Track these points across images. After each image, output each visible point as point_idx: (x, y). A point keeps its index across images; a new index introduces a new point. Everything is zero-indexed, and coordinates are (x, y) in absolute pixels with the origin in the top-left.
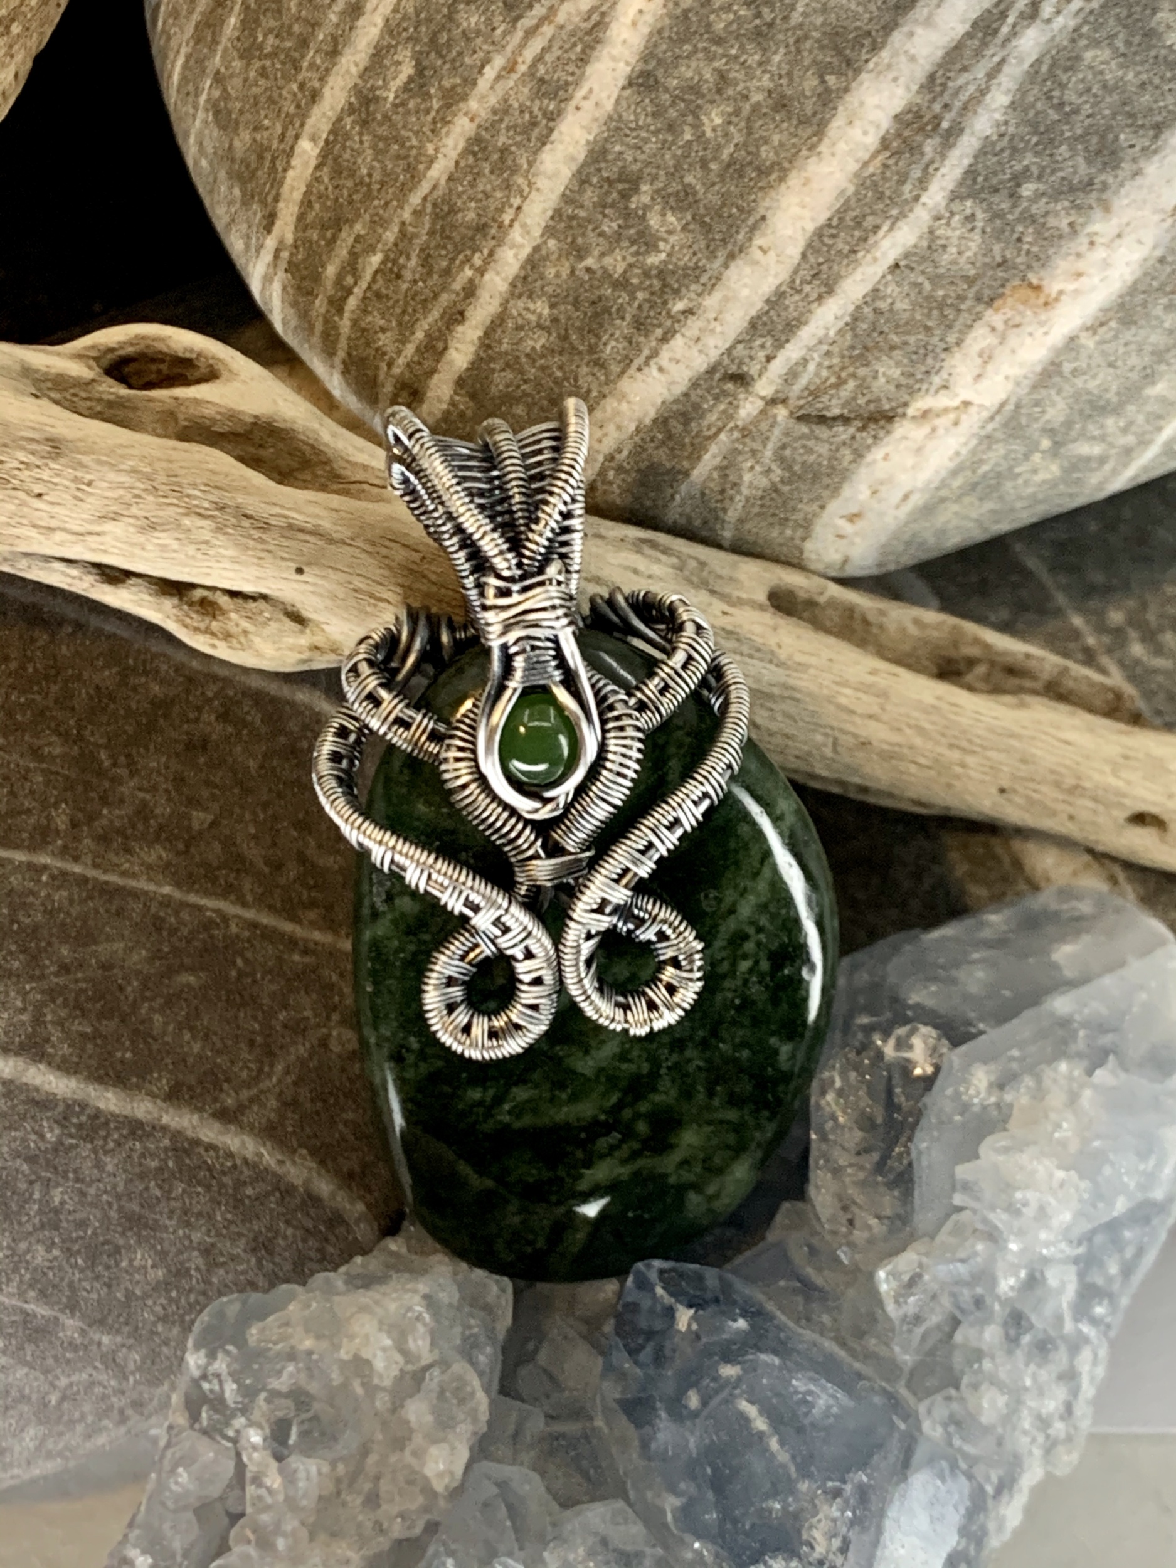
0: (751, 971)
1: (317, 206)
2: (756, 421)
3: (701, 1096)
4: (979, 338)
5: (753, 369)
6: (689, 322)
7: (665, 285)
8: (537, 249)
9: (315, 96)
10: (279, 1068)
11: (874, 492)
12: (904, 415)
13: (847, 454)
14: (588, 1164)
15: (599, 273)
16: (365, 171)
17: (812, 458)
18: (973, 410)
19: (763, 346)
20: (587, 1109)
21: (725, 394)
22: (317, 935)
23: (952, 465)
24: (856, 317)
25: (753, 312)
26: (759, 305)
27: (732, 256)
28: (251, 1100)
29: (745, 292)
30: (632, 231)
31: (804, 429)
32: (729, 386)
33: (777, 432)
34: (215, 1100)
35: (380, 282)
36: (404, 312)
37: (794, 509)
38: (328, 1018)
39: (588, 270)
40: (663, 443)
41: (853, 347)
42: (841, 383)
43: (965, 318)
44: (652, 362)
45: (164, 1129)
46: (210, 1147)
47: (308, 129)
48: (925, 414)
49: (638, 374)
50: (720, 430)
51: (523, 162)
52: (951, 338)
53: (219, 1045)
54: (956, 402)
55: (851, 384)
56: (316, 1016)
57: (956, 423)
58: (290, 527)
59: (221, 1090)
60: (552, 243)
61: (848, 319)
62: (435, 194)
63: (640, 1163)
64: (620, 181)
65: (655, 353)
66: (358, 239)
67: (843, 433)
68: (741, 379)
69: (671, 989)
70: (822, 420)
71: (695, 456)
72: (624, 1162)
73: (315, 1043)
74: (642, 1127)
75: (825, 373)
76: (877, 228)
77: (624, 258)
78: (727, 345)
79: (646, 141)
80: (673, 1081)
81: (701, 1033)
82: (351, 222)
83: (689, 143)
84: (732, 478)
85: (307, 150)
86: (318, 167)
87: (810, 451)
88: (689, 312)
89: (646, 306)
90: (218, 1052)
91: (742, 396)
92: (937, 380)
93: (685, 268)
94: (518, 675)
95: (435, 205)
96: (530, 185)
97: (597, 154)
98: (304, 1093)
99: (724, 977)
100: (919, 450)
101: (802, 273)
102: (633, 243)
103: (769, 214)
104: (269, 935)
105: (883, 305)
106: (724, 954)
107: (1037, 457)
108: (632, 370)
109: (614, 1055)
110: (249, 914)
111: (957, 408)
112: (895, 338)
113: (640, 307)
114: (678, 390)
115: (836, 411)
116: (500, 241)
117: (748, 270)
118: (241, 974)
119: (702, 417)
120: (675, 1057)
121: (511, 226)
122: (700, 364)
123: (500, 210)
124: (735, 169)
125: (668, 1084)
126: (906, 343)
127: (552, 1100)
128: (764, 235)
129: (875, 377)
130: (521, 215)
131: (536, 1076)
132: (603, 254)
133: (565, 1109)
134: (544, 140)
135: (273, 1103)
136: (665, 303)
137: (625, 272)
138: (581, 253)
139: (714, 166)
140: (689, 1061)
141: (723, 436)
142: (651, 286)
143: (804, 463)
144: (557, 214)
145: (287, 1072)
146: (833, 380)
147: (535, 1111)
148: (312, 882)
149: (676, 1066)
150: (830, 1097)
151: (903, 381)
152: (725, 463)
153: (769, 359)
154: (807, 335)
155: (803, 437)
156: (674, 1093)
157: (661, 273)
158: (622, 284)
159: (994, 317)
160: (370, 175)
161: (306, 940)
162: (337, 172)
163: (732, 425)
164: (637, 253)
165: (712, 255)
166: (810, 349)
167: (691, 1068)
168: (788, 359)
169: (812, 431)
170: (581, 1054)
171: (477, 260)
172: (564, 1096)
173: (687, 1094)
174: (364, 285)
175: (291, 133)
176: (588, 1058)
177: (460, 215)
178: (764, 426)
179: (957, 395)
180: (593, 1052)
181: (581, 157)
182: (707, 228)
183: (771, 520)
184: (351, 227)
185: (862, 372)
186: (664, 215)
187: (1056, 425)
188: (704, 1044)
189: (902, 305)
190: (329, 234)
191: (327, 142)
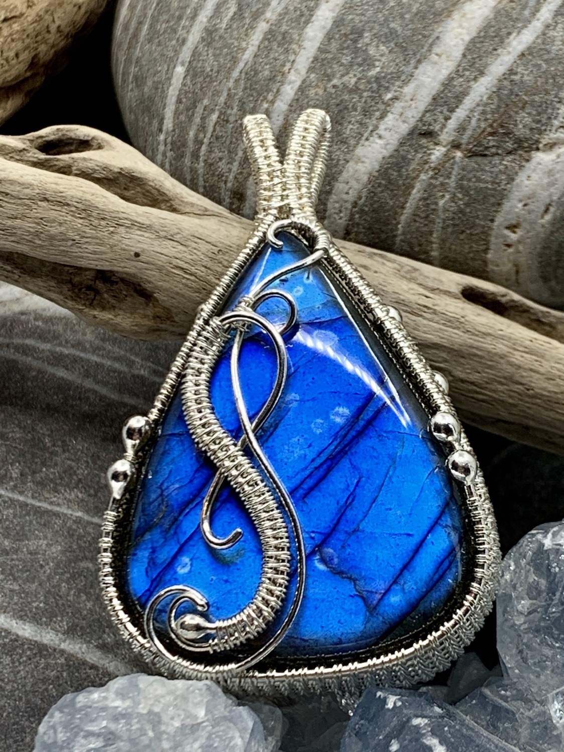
1: (184, 100)
2: (442, 162)
5: (437, 127)
8: (304, 81)
9: (184, 41)
11: (525, 205)
12: (537, 148)
13: (503, 179)
15: (341, 87)
17: (481, 185)
19: (442, 112)
21: (421, 147)
24: (499, 88)
26: (437, 87)
27: (419, 62)
30: (360, 59)
31: (474, 164)
32: (424, 141)
33: (456, 168)
36: (231, 142)
37: (475, 225)
39: (334, 86)
40: (386, 187)
41: (499, 107)
44: (374, 134)
47: (180, 60)
48: (552, 146)
49: (367, 143)
50: (420, 172)
51: (296, 37)
62: (247, 67)
64: (351, 34)
65: (376, 127)
66: (205, 108)
67: (499, 164)
68: (430, 135)
71: (407, 192)
75: (483, 125)
76: (509, 34)
77: (355, 75)
78: (420, 115)
79: (367, 10)
82: (201, 100)
83: (393, 7)
84: (432, 206)
85: (180, 70)
86: (185, 78)
87: (479, 180)
88: (396, 98)
91: (432, 147)
93: (392, 73)
95: (246, 74)
96: (300, 47)
97: (338, 22)
100: (550, 172)
103: (441, 35)
108: (362, 142)
113: (365, 102)
114: (391, 148)
116: (282, 83)
117: (429, 68)
119: (408, 164)
122: (404, 129)
123: (283, 65)
124: (421, 15)
126: (533, 101)
128: (439, 47)
129: (516, 125)
130: (295, 65)
132: (343, 76)
134: (307, 22)
136: (380, 96)
137: (356, 83)
138: (329, 78)
139: (407, 16)
141: (423, 177)
143: (476, 189)
144: (316, 59)
146: (489, 130)
152: (426, 195)
153: (447, 119)
155: (474, 170)
158: (355, 90)
162: (195, 76)
163: (427, 167)
164: (363, 71)
166: (472, 111)
168: (458, 118)
171: (270, 97)
174: (209, 135)
175: (172, 66)
177: (260, 75)
178: (448, 165)
181: (329, 26)
182: (404, 49)
184: (202, 103)
186: (377, 47)
189: (528, 78)
190: (190, 113)
191: (190, 62)
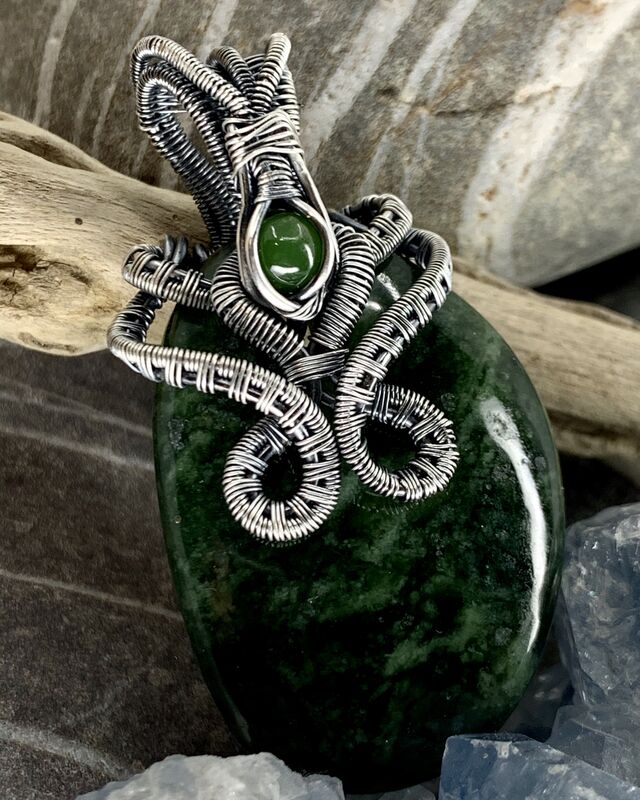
0: (493, 461)
1: (65, 76)
2: (407, 121)
3: (474, 576)
4: (555, 38)
5: (397, 82)
6: (345, 59)
7: (323, 38)
8: (226, 38)
9: (55, 10)
10: (109, 696)
11: (503, 167)
12: (512, 103)
13: (477, 136)
14: (391, 649)
16: (95, 36)
17: (452, 145)
18: (562, 91)
19: (401, 64)
20: (380, 595)
21: (379, 105)
22: (127, 602)
23: (555, 138)
24: (465, 33)
25: (390, 40)
26: (392, 37)
27: (367, 8)
28: (88, 721)
29: (382, 29)
30: (293, 10)
31: (442, 122)
32: (383, 99)
33: (423, 127)
34: (57, 721)
35: (117, 104)
37: (446, 193)
38: (146, 661)
40: (341, 153)
41: (465, 55)
42: (463, 83)
43: (541, 26)
44: (324, 93)
45: (14, 744)
46: (55, 758)
47: (53, 30)
48: (529, 101)
49: (315, 104)
50: (381, 134)
52: (536, 39)
53: (55, 679)
54: (548, 87)
55: (470, 84)
56: (134, 658)
57: (552, 102)
58: (68, 191)
59: (61, 712)
60: (237, 33)
61: (458, 36)
63: (434, 642)
65: (324, 86)
66: (96, 82)
67: (472, 121)
68: (391, 92)
69: (434, 461)
70: (454, 113)
71: (366, 160)
72: (420, 643)
73: (137, 677)
74: (430, 608)
75: (450, 76)
78: (376, 68)
80: (449, 562)
81: (463, 517)
82: (90, 73)
84: (396, 172)
85: (54, 43)
86: (64, 49)
87: (450, 139)
88: (344, 51)
89: (313, 54)
90: (56, 685)
91: (393, 105)
92: (531, 71)
93: (336, 23)
94: (265, 191)
98: (133, 717)
99: (473, 466)
100: (529, 126)
101: (420, 10)
102: (296, 16)
104: (88, 602)
105: (482, 23)
106: (469, 447)
107: (612, 136)
108: (310, 102)
109: (395, 542)
110: (71, 587)
111: (550, 92)
112: (495, 44)
113: (307, 56)
114: (346, 108)
115: (464, 106)
117: (381, 15)
118: (68, 629)
119: (367, 126)
120: (446, 541)
121: (205, 30)
122: (357, 84)
123: (197, 23)
125: (445, 565)
126: (504, 47)
127: (349, 590)
129: (487, 75)
130: (212, 22)
131: (332, 569)
133: (361, 597)
135: (107, 723)
136: (325, 50)
140: (458, 543)
141: (384, 138)
142: (313, 41)
143: (447, 150)
144: (237, 13)
145: (116, 699)
146: (457, 81)
147: (336, 603)
148: (118, 567)
149: (448, 549)
150: (580, 583)
151: (508, 75)
152: (389, 161)
153: (408, 72)
154: (433, 50)
155: (443, 128)
156: (451, 574)
157: (319, 30)
159: (564, 22)
160: (100, 37)
161: (119, 605)
162: (77, 45)
163: (388, 129)
164: (300, 22)
165: (353, 10)
166: (437, 60)
167: (461, 548)
168: (422, 70)
169: (449, 123)
170: (367, 546)
172: (359, 585)
173: (462, 574)
174: (104, 112)
175: (41, 39)
176: (372, 548)
178: (413, 124)
179: (548, 82)
180: (375, 541)
183: (430, 207)
184: (91, 76)
185: (476, 72)
187: (621, 107)
188: (469, 527)
189: (495, 21)
190: (76, 89)
191: (67, 31)
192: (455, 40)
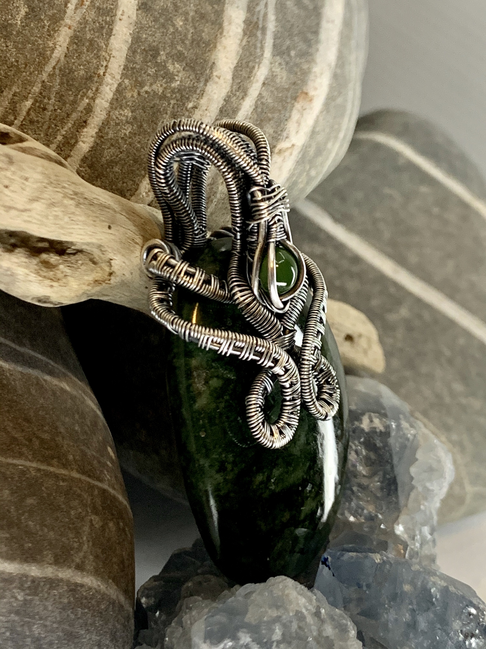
4: (295, 115)
6: (196, 112)
7: (182, 96)
8: (120, 85)
10: (85, 539)
12: (274, 152)
15: (152, 93)
16: (13, 60)
18: (295, 147)
20: (300, 474)
23: (288, 176)
24: (256, 106)
25: (220, 106)
26: (222, 102)
27: (207, 81)
28: (84, 558)
29: (216, 96)
30: (162, 72)
34: (72, 560)
35: (32, 113)
38: (87, 511)
39: (147, 92)
43: (289, 106)
45: (62, 580)
46: (82, 586)
48: (280, 152)
51: (103, 45)
52: (287, 115)
53: (59, 532)
54: (290, 145)
56: (83, 511)
57: (291, 154)
58: (101, 205)
59: (72, 555)
60: (127, 81)
61: (253, 107)
62: (59, 66)
64: (150, 50)
73: (89, 524)
76: (254, 67)
77: (161, 86)
79: (155, 32)
83: (174, 32)
88: (195, 107)
89: (176, 106)
90: (61, 536)
92: (285, 134)
95: (60, 70)
96: (110, 55)
97: (136, 39)
98: (98, 550)
100: (280, 168)
101: (234, 87)
102: (164, 78)
103: (216, 61)
105: (264, 100)
110: (34, 465)
111: (291, 148)
112: (270, 115)
113: (173, 108)
116: (101, 84)
117: (215, 86)
118: (48, 495)
121: (104, 75)
123: (98, 68)
124: (196, 43)
127: (288, 472)
128: (216, 71)
130: (108, 70)
132: (151, 85)
133: (293, 476)
134: (110, 34)
135: (91, 557)
136: (184, 104)
137: (163, 91)
138: (142, 84)
139: (187, 42)
142: (176, 97)
144: (126, 68)
145: (88, 541)
147: (283, 481)
148: (46, 447)
151: (274, 135)
154: (241, 115)
157: (179, 90)
158: (163, 97)
159: (298, 106)
161: (60, 474)
164: (167, 82)
165: (198, 80)
171: (90, 94)
172: (292, 469)
177: (76, 73)
179: (291, 141)
181: (130, 40)
182: (193, 69)
187: (311, 158)
192: (251, 110)
